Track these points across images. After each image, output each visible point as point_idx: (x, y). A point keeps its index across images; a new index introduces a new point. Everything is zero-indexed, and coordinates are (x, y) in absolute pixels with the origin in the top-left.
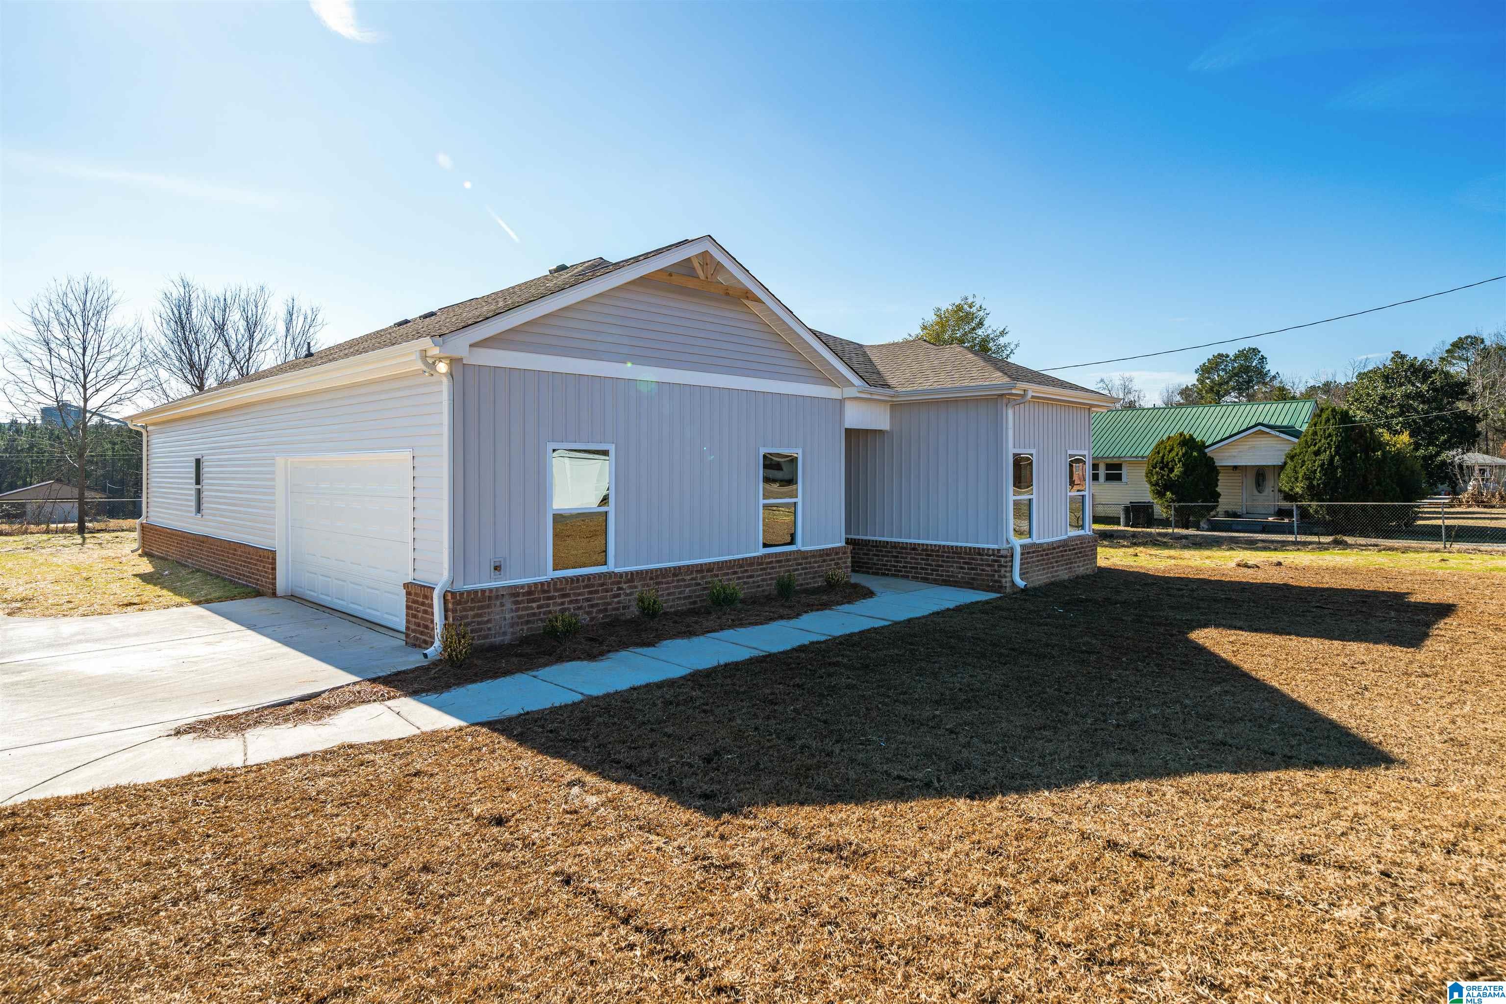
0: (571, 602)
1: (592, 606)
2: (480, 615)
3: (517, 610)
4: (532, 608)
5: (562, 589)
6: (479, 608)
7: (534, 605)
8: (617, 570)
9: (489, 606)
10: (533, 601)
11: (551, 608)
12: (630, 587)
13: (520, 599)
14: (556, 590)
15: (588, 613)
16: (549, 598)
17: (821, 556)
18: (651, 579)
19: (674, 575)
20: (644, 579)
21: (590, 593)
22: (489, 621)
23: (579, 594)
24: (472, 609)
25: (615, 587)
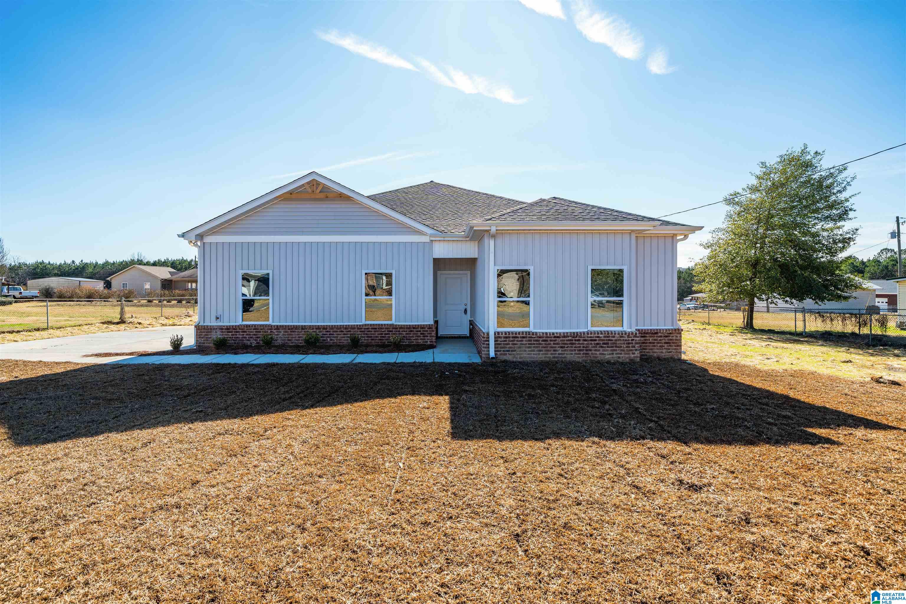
0: (247, 335)
1: (258, 337)
2: (207, 335)
3: (222, 335)
4: (229, 335)
5: (243, 329)
6: (207, 332)
7: (230, 334)
8: (273, 324)
9: (211, 332)
10: (229, 332)
11: (238, 336)
12: (277, 332)
13: (224, 331)
14: (239, 329)
15: (255, 340)
16: (237, 332)
17: (407, 328)
18: (289, 329)
19: (302, 329)
20: (285, 329)
21: (256, 332)
22: (210, 338)
23: (251, 332)
24: (204, 332)
25: (269, 331)
